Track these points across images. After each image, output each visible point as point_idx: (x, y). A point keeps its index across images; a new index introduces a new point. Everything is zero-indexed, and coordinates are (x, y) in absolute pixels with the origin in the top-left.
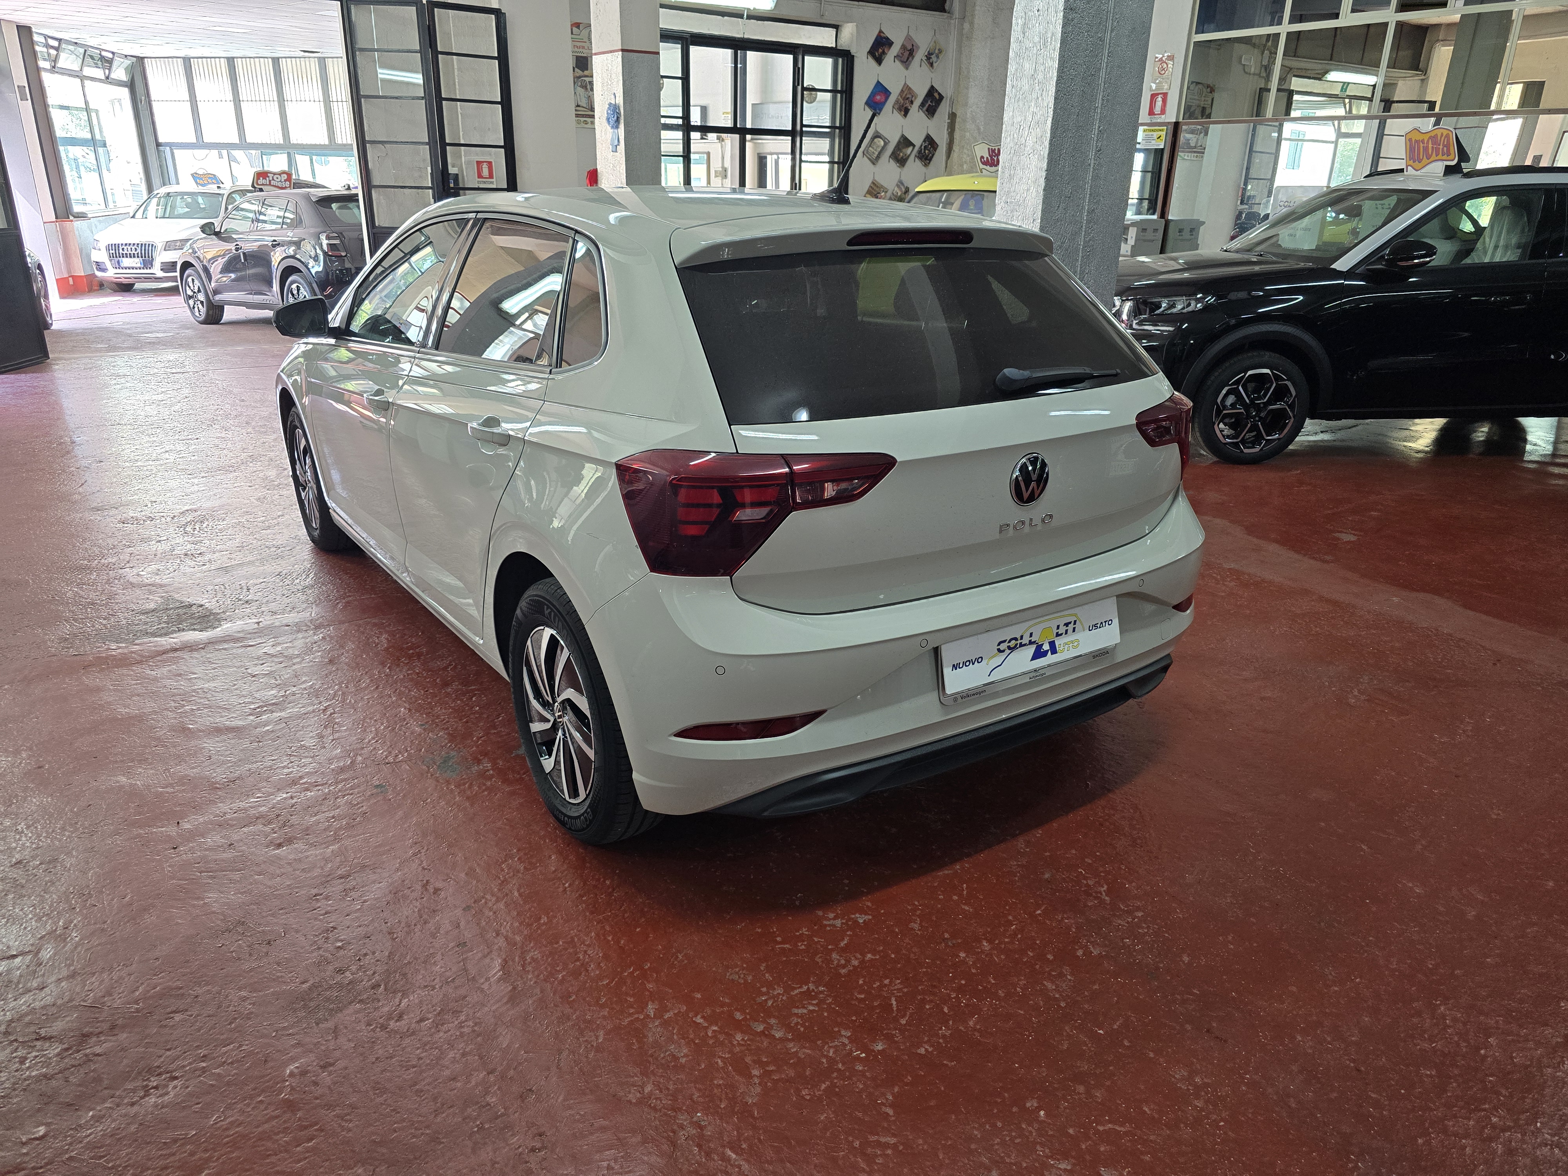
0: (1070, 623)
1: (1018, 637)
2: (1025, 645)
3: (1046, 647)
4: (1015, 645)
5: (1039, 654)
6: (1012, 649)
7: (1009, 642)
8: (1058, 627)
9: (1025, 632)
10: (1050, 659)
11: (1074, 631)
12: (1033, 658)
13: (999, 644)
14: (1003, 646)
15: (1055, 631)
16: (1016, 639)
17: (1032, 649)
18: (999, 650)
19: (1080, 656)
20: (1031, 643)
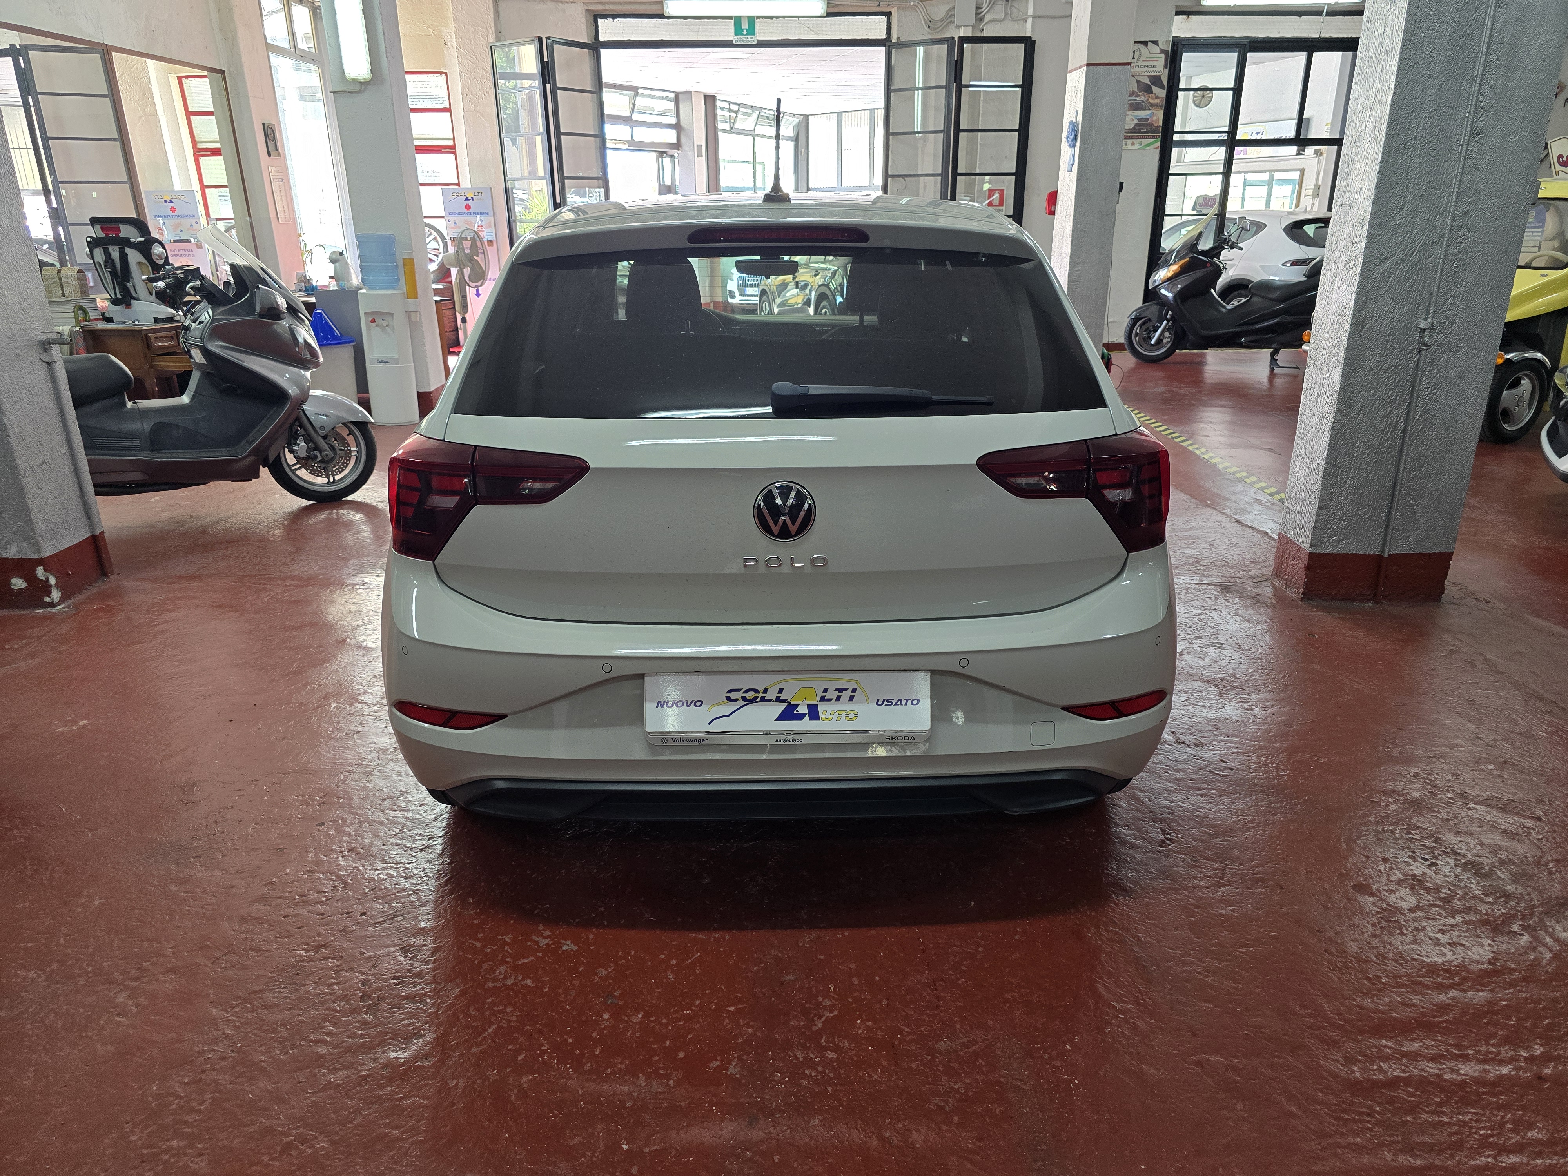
0: (846, 689)
1: (761, 689)
2: (769, 700)
3: (803, 709)
4: (754, 697)
5: (789, 714)
6: (748, 701)
7: (746, 692)
8: (825, 690)
9: (772, 685)
10: (806, 724)
11: (851, 699)
12: (780, 718)
13: (730, 691)
14: (733, 696)
15: (820, 694)
16: (757, 691)
17: (780, 708)
18: (728, 699)
19: (867, 731)
20: (778, 699)
